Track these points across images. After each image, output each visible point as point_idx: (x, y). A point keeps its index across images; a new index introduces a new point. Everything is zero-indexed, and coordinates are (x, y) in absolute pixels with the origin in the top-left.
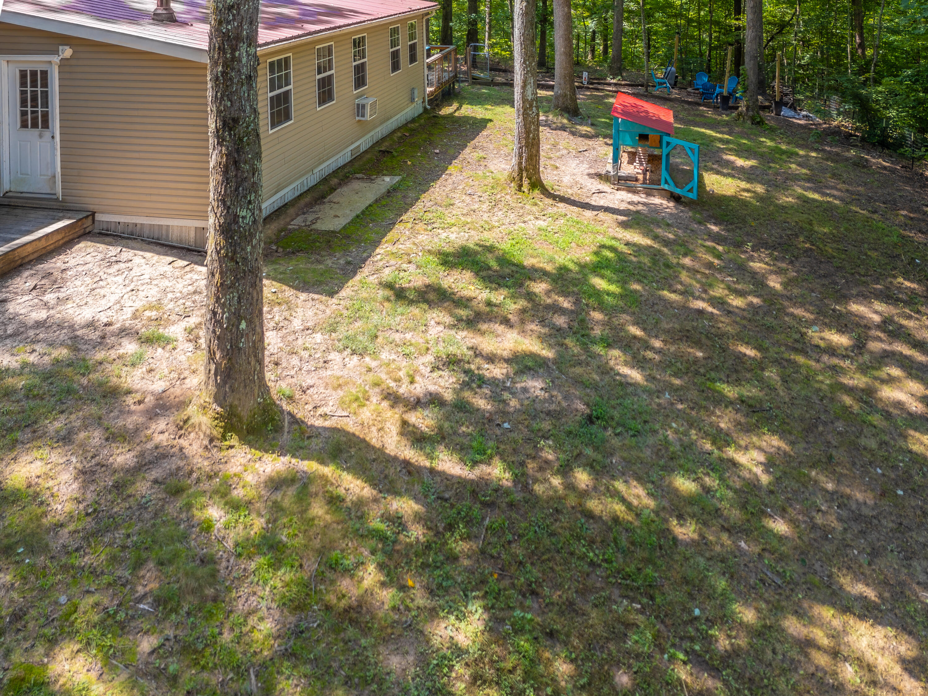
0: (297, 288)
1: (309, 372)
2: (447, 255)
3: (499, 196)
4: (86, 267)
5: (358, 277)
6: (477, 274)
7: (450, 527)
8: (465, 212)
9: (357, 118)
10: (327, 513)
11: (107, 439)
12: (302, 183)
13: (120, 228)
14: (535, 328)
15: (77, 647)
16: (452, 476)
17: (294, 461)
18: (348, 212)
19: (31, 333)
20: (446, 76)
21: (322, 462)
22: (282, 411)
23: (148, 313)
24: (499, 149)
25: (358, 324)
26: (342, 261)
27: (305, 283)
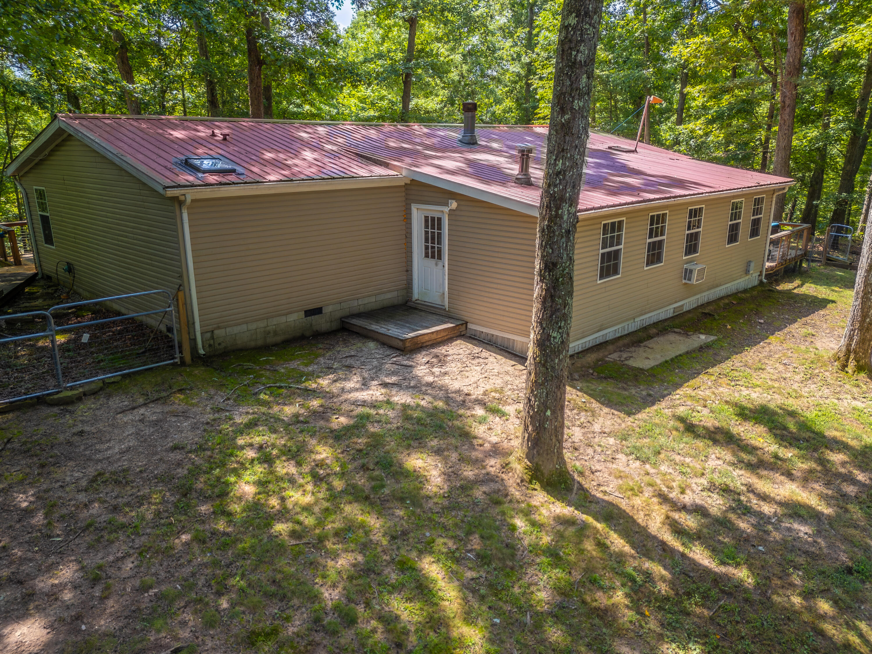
0: (603, 404)
1: (599, 461)
2: (743, 408)
3: (817, 371)
4: (459, 357)
5: (655, 407)
6: (770, 430)
7: (689, 595)
8: (774, 377)
9: (684, 281)
10: (594, 550)
11: (459, 460)
12: (623, 328)
13: (483, 336)
14: (818, 488)
15: (432, 560)
16: (700, 565)
17: (576, 512)
18: (658, 356)
19: (424, 389)
20: (792, 254)
21: (597, 520)
22: (573, 480)
23: (493, 394)
24: (832, 329)
25: (647, 440)
26: (644, 393)
27: (609, 401)
